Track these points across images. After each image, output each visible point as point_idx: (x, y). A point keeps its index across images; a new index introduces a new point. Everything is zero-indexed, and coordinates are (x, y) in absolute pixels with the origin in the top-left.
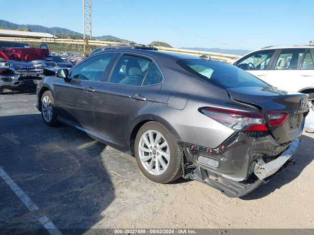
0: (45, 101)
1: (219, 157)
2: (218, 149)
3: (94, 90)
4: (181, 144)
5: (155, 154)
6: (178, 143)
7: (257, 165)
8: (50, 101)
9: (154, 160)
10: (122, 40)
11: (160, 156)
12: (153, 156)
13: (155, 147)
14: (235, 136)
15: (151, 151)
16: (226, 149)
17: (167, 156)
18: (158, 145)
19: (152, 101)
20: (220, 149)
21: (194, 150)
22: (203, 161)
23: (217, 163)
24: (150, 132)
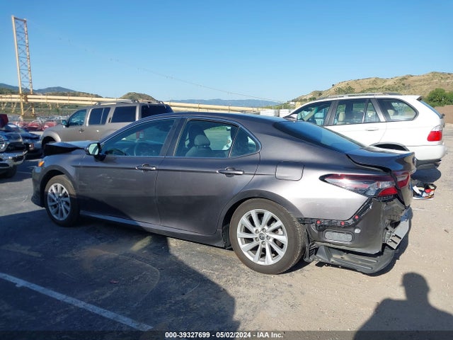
0: (54, 191)
1: (352, 229)
2: (351, 220)
3: (154, 168)
4: (303, 221)
5: (263, 239)
6: (299, 221)
7: (388, 233)
8: (65, 190)
9: (263, 246)
10: (79, 93)
11: (271, 240)
12: (261, 241)
13: (263, 229)
14: (369, 203)
15: (258, 236)
16: (360, 220)
17: (283, 238)
18: (266, 228)
19: (252, 174)
20: (354, 220)
21: (322, 226)
22: (332, 237)
23: (350, 237)
24: (253, 213)
